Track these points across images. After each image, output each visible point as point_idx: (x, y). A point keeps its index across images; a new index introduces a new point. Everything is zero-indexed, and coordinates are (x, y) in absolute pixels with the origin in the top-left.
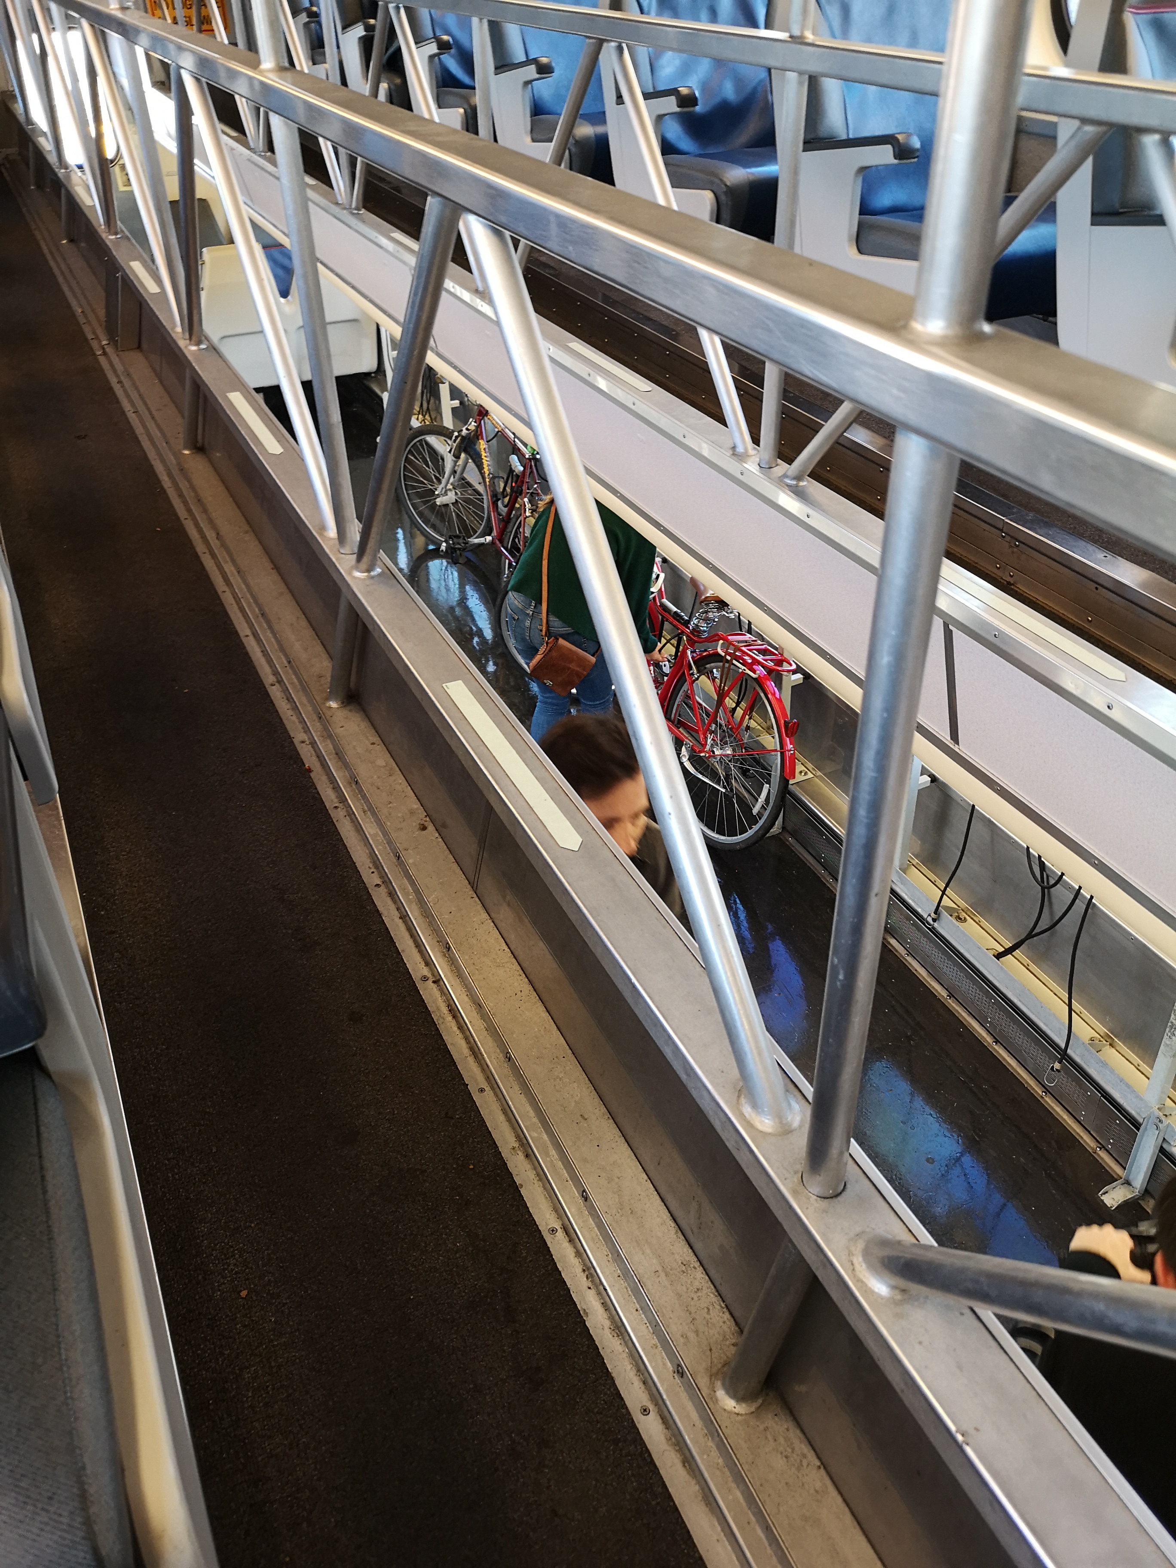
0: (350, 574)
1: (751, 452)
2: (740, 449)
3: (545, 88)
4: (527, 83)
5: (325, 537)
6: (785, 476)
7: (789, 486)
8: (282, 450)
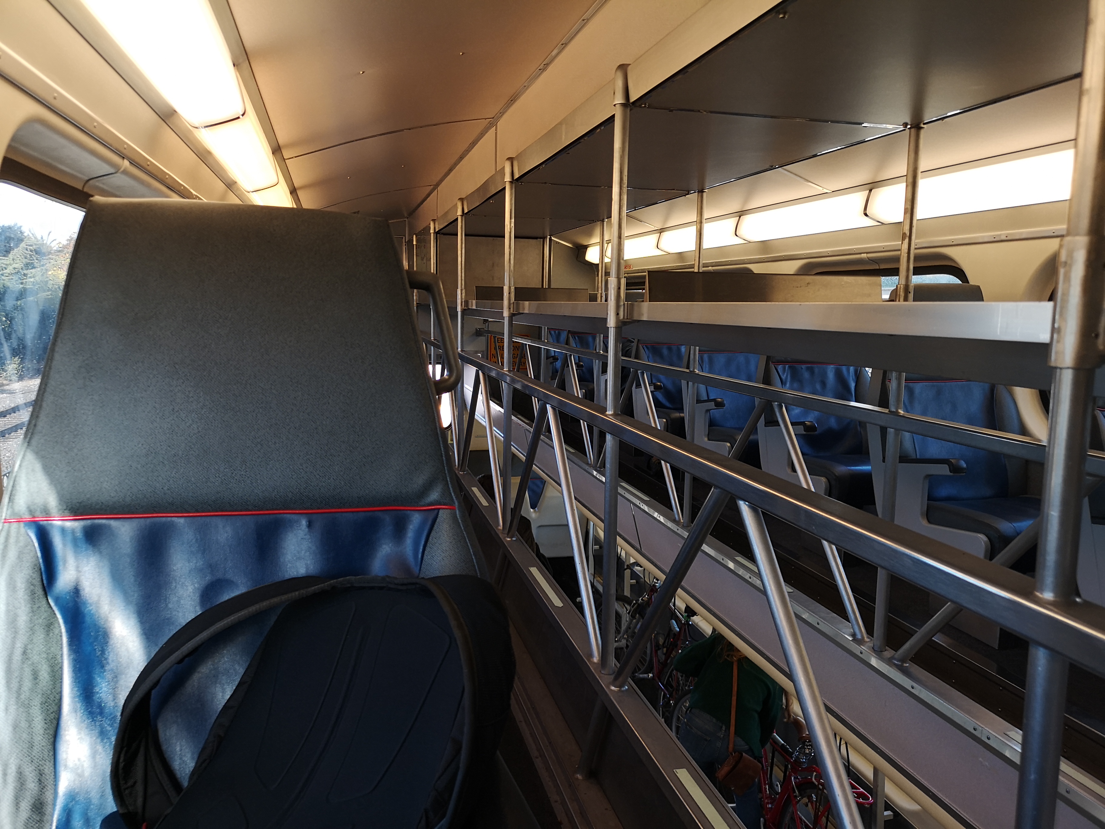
0: (609, 688)
1: (866, 639)
2: (859, 636)
3: (717, 413)
4: (708, 411)
5: (592, 662)
6: (892, 658)
7: (895, 665)
8: (562, 605)
